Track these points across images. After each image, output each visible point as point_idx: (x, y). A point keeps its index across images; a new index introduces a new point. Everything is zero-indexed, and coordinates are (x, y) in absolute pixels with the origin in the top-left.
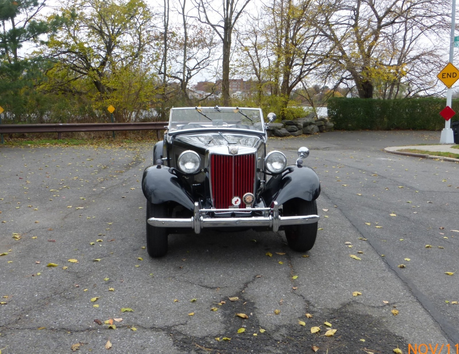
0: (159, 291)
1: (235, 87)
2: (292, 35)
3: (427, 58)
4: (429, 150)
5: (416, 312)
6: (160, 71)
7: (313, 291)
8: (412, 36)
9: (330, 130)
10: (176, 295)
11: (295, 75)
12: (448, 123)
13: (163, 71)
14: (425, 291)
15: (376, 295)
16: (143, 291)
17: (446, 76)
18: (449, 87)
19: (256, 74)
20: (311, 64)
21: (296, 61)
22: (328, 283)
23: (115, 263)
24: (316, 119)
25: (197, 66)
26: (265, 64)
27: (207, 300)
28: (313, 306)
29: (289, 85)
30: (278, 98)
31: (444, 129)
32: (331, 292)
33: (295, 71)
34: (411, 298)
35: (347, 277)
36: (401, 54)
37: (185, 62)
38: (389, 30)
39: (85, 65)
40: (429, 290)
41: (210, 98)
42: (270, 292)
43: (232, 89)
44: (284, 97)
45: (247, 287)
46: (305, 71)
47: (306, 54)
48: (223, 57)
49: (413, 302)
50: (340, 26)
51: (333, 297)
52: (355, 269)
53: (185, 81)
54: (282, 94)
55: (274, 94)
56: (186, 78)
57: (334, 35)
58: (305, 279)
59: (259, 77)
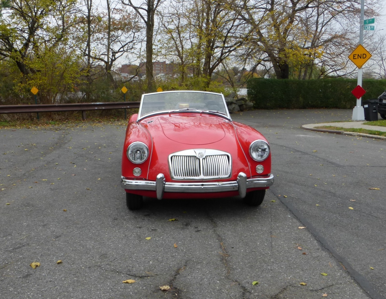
0: (83, 284)
1: (158, 70)
2: (213, 18)
3: (339, 40)
4: (344, 127)
5: (355, 295)
6: (85, 53)
7: (248, 275)
8: (324, 21)
9: (250, 109)
10: (101, 287)
11: (216, 57)
12: (359, 101)
13: (87, 52)
14: (361, 270)
15: (313, 277)
16: (65, 284)
17: (356, 57)
18: (360, 67)
19: (179, 55)
20: (231, 47)
21: (217, 44)
22: (263, 266)
23: (35, 253)
24: (237, 99)
25: (122, 49)
26: (187, 46)
27: (136, 291)
28: (250, 293)
29: (211, 66)
30: (200, 79)
31: (355, 107)
32: (267, 275)
33: (215, 53)
34: (348, 278)
35: (281, 259)
36: (314, 37)
37: (109, 45)
38: (303, 14)
39: (7, 46)
40: (365, 269)
41: (134, 81)
42: (204, 279)
43: (155, 71)
44: (206, 78)
45: (179, 274)
46: (226, 53)
47: (226, 37)
48: (147, 39)
49: (351, 283)
50: (258, 10)
51: (269, 281)
52: (289, 248)
53: (110, 63)
54: (204, 75)
55: (197, 75)
56: (110, 60)
57: (252, 19)
58: (239, 262)
59: (182, 58)
